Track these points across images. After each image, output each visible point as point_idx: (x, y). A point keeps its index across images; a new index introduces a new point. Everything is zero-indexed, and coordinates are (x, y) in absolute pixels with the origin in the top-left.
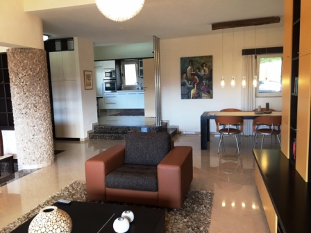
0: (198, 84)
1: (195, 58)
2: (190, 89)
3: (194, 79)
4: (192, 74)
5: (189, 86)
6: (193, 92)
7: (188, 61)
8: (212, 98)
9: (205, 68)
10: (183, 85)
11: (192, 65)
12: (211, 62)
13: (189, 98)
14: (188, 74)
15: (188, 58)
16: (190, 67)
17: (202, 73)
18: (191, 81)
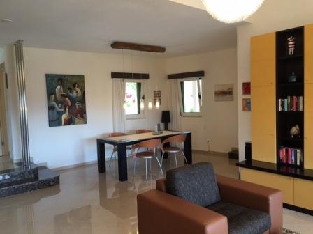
0: (70, 108)
1: (65, 76)
2: (60, 114)
3: (65, 101)
4: (62, 95)
5: (59, 110)
6: (64, 117)
7: (56, 79)
8: (86, 123)
9: (77, 89)
10: (51, 108)
11: (61, 85)
12: (83, 82)
13: (60, 124)
14: (57, 96)
15: (56, 75)
16: (59, 87)
17: (74, 94)
18: (62, 103)
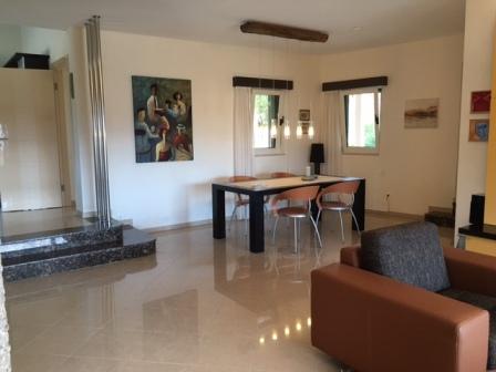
0: (168, 133)
1: (161, 80)
2: (153, 142)
3: (161, 121)
4: (156, 112)
5: (152, 136)
6: (160, 147)
7: (148, 85)
8: (192, 159)
9: (180, 103)
10: (139, 132)
11: (156, 94)
12: (189, 91)
13: (152, 160)
14: (150, 112)
15: (149, 78)
16: (152, 98)
17: (175, 111)
18: (156, 125)
